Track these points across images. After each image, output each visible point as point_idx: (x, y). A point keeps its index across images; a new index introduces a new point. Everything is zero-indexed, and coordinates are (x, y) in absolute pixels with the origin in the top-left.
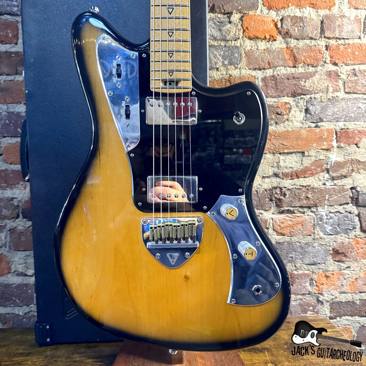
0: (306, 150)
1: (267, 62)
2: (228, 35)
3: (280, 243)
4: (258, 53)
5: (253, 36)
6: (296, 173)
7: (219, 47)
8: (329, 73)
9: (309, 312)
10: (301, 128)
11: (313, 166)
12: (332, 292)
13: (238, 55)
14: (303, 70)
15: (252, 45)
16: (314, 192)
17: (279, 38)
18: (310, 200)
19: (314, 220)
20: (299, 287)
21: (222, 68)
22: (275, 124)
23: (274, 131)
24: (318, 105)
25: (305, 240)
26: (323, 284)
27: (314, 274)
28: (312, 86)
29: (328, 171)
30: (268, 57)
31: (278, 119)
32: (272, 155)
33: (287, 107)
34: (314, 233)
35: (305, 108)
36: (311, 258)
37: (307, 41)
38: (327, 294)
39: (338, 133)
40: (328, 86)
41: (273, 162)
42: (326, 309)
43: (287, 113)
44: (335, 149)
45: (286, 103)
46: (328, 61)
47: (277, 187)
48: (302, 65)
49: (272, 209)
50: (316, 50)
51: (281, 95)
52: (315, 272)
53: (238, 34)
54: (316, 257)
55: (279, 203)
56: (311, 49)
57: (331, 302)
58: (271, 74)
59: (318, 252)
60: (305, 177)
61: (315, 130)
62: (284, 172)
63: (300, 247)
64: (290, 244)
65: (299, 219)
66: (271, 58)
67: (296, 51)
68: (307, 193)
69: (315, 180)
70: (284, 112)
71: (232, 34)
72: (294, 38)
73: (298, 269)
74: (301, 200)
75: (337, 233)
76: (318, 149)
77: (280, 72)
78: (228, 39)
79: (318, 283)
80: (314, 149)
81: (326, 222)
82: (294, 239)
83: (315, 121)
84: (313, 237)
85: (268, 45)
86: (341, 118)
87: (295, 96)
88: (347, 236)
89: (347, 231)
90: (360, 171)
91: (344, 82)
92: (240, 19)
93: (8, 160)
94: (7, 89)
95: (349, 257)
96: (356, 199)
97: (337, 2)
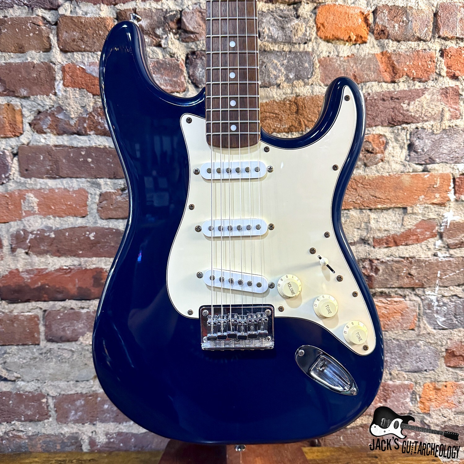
0: (410, 204)
1: (351, 74)
2: (295, 36)
4: (338, 62)
5: (331, 37)
6: (394, 238)
7: (281, 54)
8: (444, 91)
10: (402, 172)
11: (418, 228)
12: (444, 412)
13: (308, 64)
14: (406, 86)
15: (329, 49)
16: (420, 266)
17: (371, 39)
18: (414, 278)
19: (419, 307)
20: (396, 403)
21: (285, 84)
22: (363, 166)
23: (362, 177)
24: (428, 139)
25: (405, 337)
26: (430, 400)
27: (418, 385)
28: (419, 111)
29: (441, 236)
30: (354, 68)
31: (367, 159)
32: (358, 211)
33: (381, 142)
34: (419, 327)
35: (409, 142)
36: (414, 362)
37: (413, 43)
38: (437, 414)
39: (457, 180)
40: (443, 110)
41: (359, 222)
42: (435, 436)
43: (382, 151)
44: (453, 204)
45: (380, 136)
46: (444, 73)
47: (366, 259)
48: (404, 79)
50: (426, 57)
51: (373, 124)
52: (419, 383)
53: (310, 34)
54: (420, 361)
56: (418, 54)
57: (443, 426)
59: (425, 353)
60: (407, 245)
61: (422, 176)
62: (376, 236)
63: (398, 346)
65: (397, 306)
66: (357, 69)
67: (395, 59)
68: (410, 268)
69: (422, 250)
70: (377, 149)
71: (300, 34)
72: (393, 39)
73: (395, 379)
74: (400, 278)
75: (453, 327)
76: (428, 204)
77: (372, 90)
78: (294, 41)
79: (424, 399)
80: (421, 203)
82: (390, 335)
83: (423, 162)
84: (417, 332)
85: (354, 50)
86: (462, 158)
87: (393, 126)
92: (312, 11)
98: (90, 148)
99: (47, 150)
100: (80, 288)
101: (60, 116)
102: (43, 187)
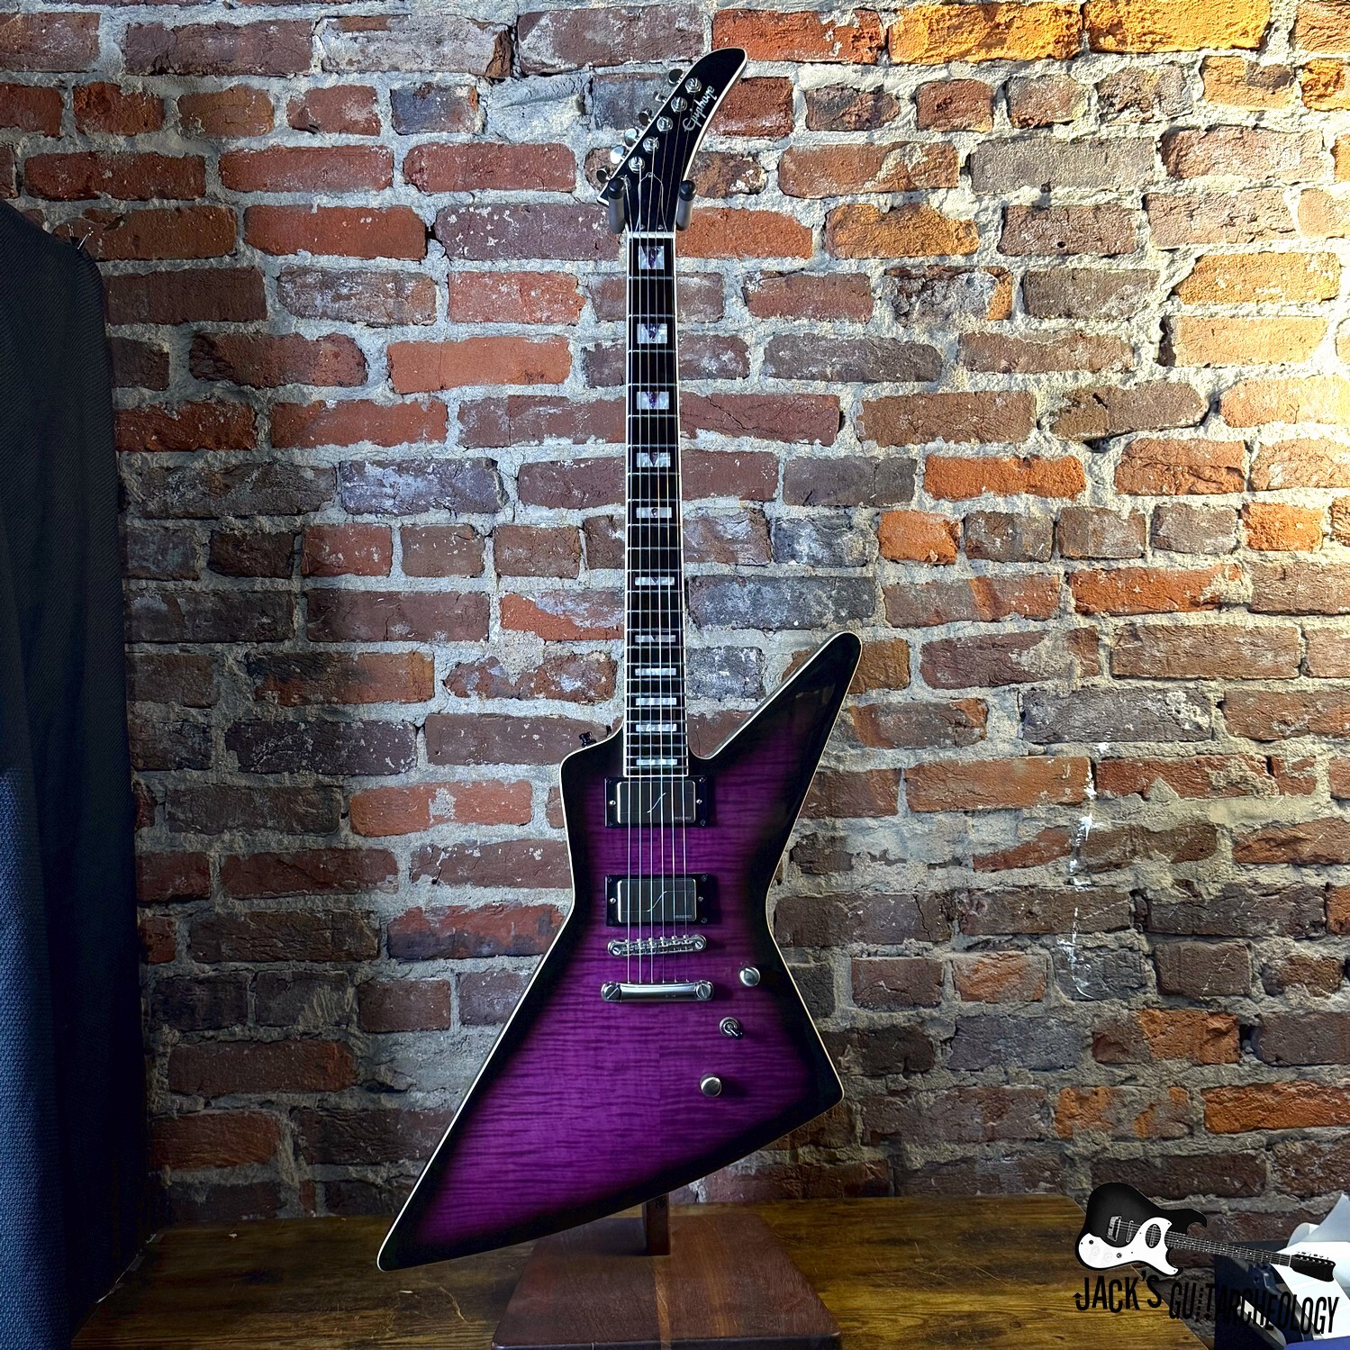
0: (1026, 804)
1: (933, 610)
2: (848, 555)
3: (969, 1017)
4: (913, 592)
5: (901, 557)
6: (1004, 857)
7: (828, 581)
8: (1073, 634)
10: (1012, 756)
11: (1041, 841)
12: (1095, 1135)
13: (868, 596)
14: (1015, 627)
15: (899, 574)
16: (1046, 901)
17: (961, 558)
18: (1038, 919)
19: (1048, 964)
20: (1017, 1121)
21: (834, 626)
22: (954, 746)
23: (952, 762)
24: (1051, 706)
25: (1027, 1012)
26: (1072, 1117)
27: (1051, 1092)
29: (1075, 852)
30: (937, 600)
31: (960, 736)
32: (949, 816)
33: (980, 710)
34: (1048, 995)
35: (1022, 710)
36: (1043, 1053)
37: (1024, 564)
38: (1084, 1140)
39: (1098, 767)
40: (1071, 663)
41: (951, 831)
42: (1082, 1177)
43: (981, 723)
44: (1092, 805)
45: (979, 701)
46: (1071, 609)
47: (963, 889)
48: (1012, 616)
49: (954, 939)
50: (1044, 585)
51: (967, 683)
52: (1053, 1088)
53: (870, 552)
54: (1053, 1052)
55: (967, 924)
56: (1032, 581)
57: (1095, 1160)
58: (943, 637)
59: (1059, 1039)
60: (1024, 867)
61: (1044, 761)
62: (977, 853)
63: (1016, 1027)
65: (1013, 963)
66: (942, 602)
67: (998, 587)
68: (1032, 903)
69: (1048, 874)
70: (974, 720)
71: (856, 554)
72: (994, 559)
73: (1014, 1080)
74: (1016, 918)
75: (1102, 996)
76: (1053, 804)
77: (963, 633)
78: (847, 563)
79: (1061, 1114)
80: (1043, 802)
81: (1076, 969)
82: (1003, 1008)
83: (1045, 741)
84: (1045, 1002)
85: (937, 573)
86: (1104, 734)
87: (996, 686)
88: (1125, 1004)
89: (1124, 992)
90: (1152, 853)
91: (1111, 654)
92: (872, 520)
93: (359, 827)
94: (364, 673)
95: (1134, 1054)
96: (1145, 917)
97: (1089, 482)
98: (538, 718)
99: (472, 722)
100: (517, 937)
101: (495, 671)
102: (463, 777)
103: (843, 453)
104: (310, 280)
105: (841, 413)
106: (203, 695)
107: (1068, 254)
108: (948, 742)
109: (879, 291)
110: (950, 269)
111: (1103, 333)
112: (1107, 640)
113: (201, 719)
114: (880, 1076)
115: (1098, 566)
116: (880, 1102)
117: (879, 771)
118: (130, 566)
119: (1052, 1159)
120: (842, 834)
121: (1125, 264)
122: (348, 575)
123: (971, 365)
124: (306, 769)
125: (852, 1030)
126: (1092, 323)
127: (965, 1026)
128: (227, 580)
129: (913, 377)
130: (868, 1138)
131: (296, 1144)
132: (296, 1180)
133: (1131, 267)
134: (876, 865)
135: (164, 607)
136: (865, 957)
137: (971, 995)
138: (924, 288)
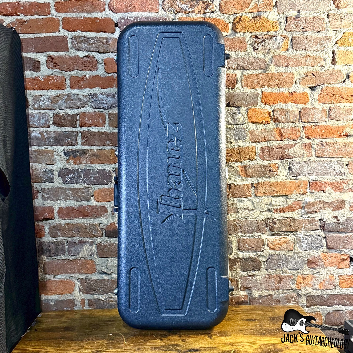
0: (289, 194)
1: (263, 138)
2: (238, 121)
3: (272, 255)
4: (257, 132)
5: (254, 122)
6: (283, 209)
7: (232, 129)
8: (304, 145)
9: (292, 302)
10: (286, 180)
11: (294, 205)
12: (307, 288)
13: (244, 133)
14: (287, 143)
15: (253, 127)
16: (295, 222)
17: (272, 122)
18: (292, 227)
19: (295, 240)
20: (285, 284)
21: (234, 142)
23: (268, 182)
24: (297, 165)
25: (288, 254)
26: (301, 283)
27: (295, 276)
29: (304, 208)
30: (264, 134)
31: (270, 174)
32: (267, 197)
33: (276, 167)
34: (295, 249)
35: (289, 167)
36: (293, 265)
37: (290, 124)
38: (304, 290)
39: (311, 183)
40: (304, 153)
41: (267, 201)
42: (303, 300)
43: (277, 171)
44: (309, 194)
45: (276, 164)
46: (304, 137)
47: (271, 218)
48: (286, 139)
49: (267, 232)
50: (296, 130)
51: (273, 159)
53: (245, 120)
54: (296, 265)
55: (271, 229)
56: (293, 129)
57: (307, 295)
58: (266, 145)
59: (298, 261)
60: (289, 212)
61: (295, 182)
62: (275, 208)
63: (285, 258)
64: (279, 256)
65: (284, 240)
66: (266, 135)
67: (282, 131)
68: (290, 222)
69: (295, 214)
70: (275, 170)
71: (241, 121)
72: (281, 122)
73: (284, 273)
74: (286, 227)
75: (310, 249)
76: (297, 194)
77: (272, 144)
78: (238, 124)
79: (298, 282)
80: (294, 193)
81: (303, 241)
82: (281, 252)
83: (295, 176)
84: (294, 251)
85: (264, 127)
86: (313, 174)
87: (282, 159)
88: (317, 251)
89: (317, 248)
90: (326, 208)
91: (315, 150)
92: (246, 111)
93: (97, 200)
94: (98, 155)
95: (319, 266)
96: (323, 227)
97: (310, 99)
103: (237, 91)
104: (81, 39)
105: (237, 79)
106: (51, 161)
107: (305, 31)
108: (267, 176)
109: (249, 42)
110: (270, 36)
111: (315, 55)
112: (314, 146)
113: (52, 168)
114: (246, 271)
115: (312, 124)
116: (246, 279)
117: (246, 184)
118: (30, 124)
119: (295, 295)
120: (236, 202)
121: (322, 34)
122: (93, 127)
123: (276, 64)
124: (81, 183)
125: (238, 258)
126: (312, 52)
127: (271, 258)
128: (58, 128)
129: (259, 68)
130: (242, 288)
131: (79, 289)
132: (80, 299)
133: (324, 35)
134: (246, 211)
135: (40, 136)
136: (242, 238)
137: (273, 248)
138: (262, 41)
